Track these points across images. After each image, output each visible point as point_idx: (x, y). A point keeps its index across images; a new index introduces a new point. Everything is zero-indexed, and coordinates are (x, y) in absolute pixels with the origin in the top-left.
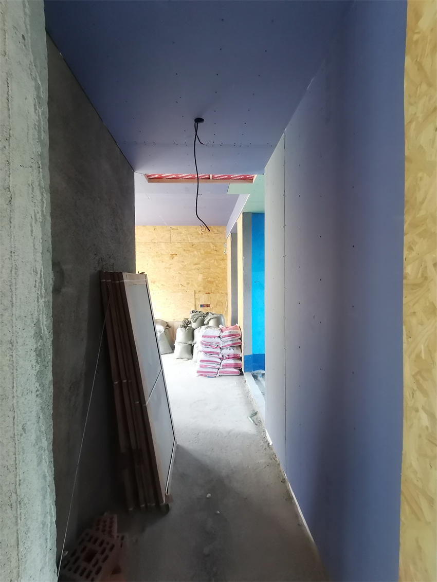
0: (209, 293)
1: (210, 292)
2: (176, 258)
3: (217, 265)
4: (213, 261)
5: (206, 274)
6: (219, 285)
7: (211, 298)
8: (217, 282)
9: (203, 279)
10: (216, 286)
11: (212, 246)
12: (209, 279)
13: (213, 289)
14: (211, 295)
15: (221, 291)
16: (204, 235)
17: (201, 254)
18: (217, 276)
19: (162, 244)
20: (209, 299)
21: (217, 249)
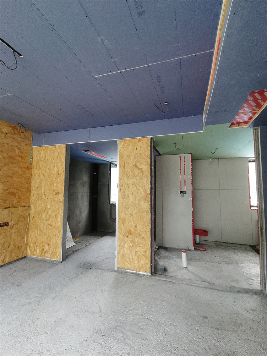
0: (10, 207)
1: (11, 205)
3: (21, 173)
4: (17, 168)
5: (8, 183)
6: (22, 197)
7: (12, 213)
8: (20, 193)
9: (3, 190)
10: (19, 197)
11: (17, 151)
12: (12, 190)
13: (15, 202)
14: (13, 210)
15: (23, 204)
16: (8, 135)
17: (4, 158)
18: (20, 186)
20: (10, 214)
21: (23, 155)
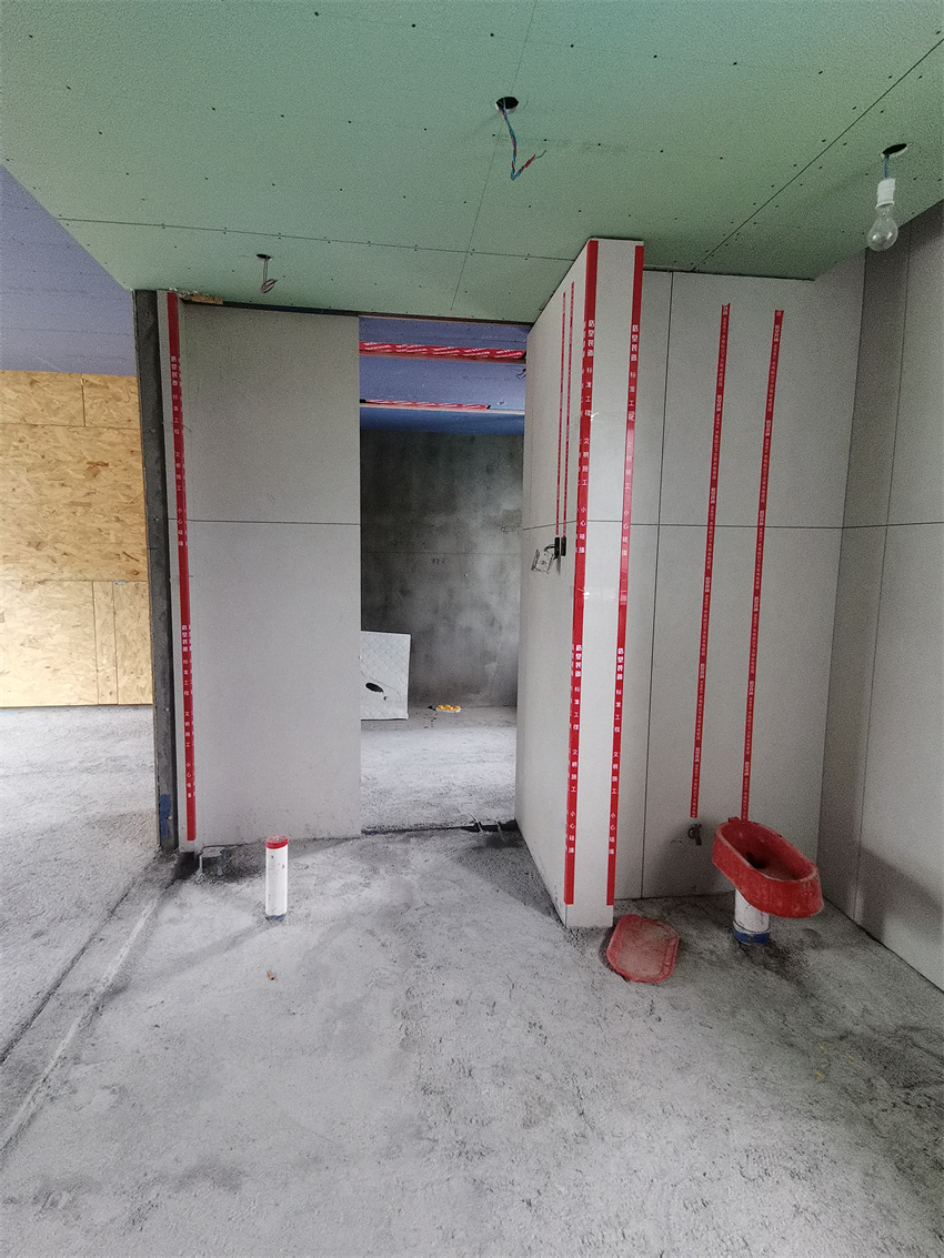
2: (104, 473)
19: (59, 432)
